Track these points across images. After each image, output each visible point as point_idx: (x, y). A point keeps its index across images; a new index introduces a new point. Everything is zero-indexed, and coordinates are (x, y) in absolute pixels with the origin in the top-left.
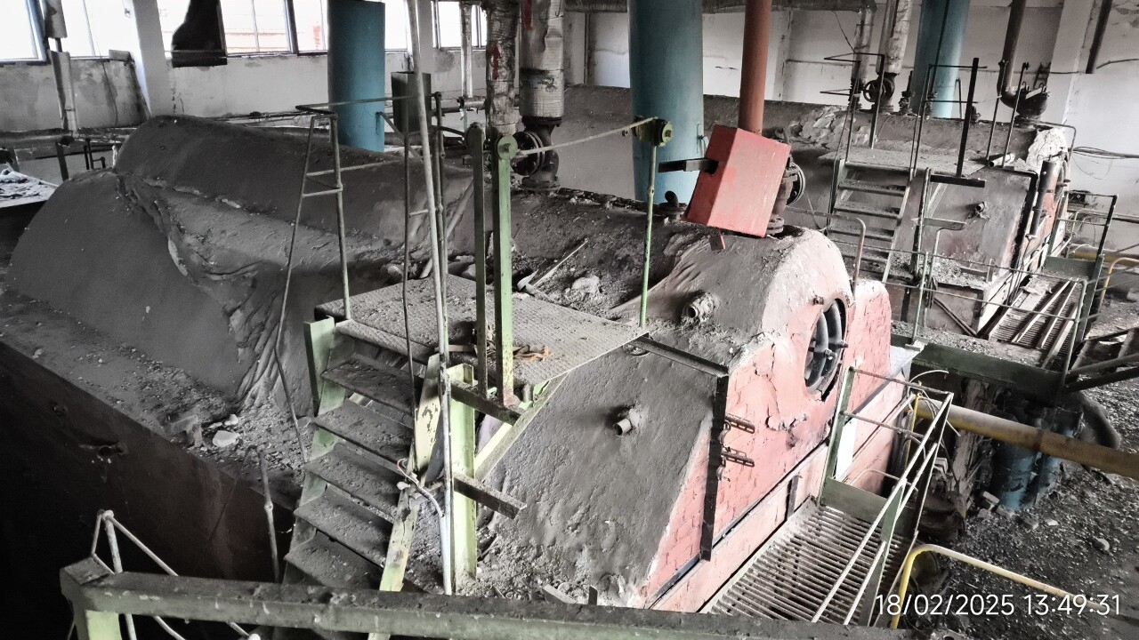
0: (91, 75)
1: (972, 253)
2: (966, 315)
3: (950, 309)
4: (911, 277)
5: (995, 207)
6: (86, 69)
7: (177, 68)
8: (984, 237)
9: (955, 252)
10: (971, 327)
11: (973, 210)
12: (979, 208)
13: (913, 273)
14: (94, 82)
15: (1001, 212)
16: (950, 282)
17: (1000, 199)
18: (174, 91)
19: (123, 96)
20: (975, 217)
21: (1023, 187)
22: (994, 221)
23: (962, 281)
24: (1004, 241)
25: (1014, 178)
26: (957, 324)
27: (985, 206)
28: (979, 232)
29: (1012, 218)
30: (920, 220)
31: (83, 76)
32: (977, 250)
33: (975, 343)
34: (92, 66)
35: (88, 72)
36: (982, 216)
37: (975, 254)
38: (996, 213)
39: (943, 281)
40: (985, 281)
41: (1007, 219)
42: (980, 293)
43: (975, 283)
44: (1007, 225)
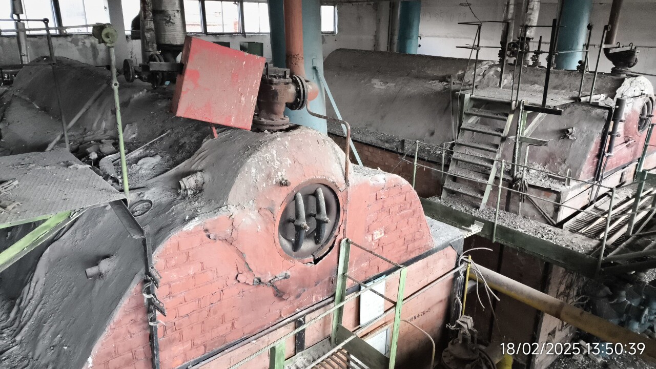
0: (84, 43)
1: (561, 165)
2: (549, 210)
3: (538, 205)
4: (510, 179)
5: (581, 132)
6: (82, 39)
7: (134, 40)
8: (570, 153)
9: (549, 162)
10: (552, 218)
11: (564, 134)
12: (568, 132)
13: (512, 176)
14: (86, 47)
15: (585, 135)
16: (538, 185)
17: (585, 126)
18: (132, 53)
19: (102, 55)
20: (565, 139)
21: (603, 117)
22: (579, 141)
23: (546, 184)
24: (584, 157)
25: (599, 111)
26: (543, 215)
27: (574, 130)
28: (567, 149)
29: (592, 140)
30: (516, 138)
31: (80, 43)
32: (564, 163)
33: (550, 231)
34: (85, 38)
35: (83, 41)
36: (570, 137)
37: (563, 165)
38: (581, 136)
39: (532, 183)
40: (564, 185)
41: (589, 140)
42: (558, 193)
43: (556, 186)
44: (588, 145)
